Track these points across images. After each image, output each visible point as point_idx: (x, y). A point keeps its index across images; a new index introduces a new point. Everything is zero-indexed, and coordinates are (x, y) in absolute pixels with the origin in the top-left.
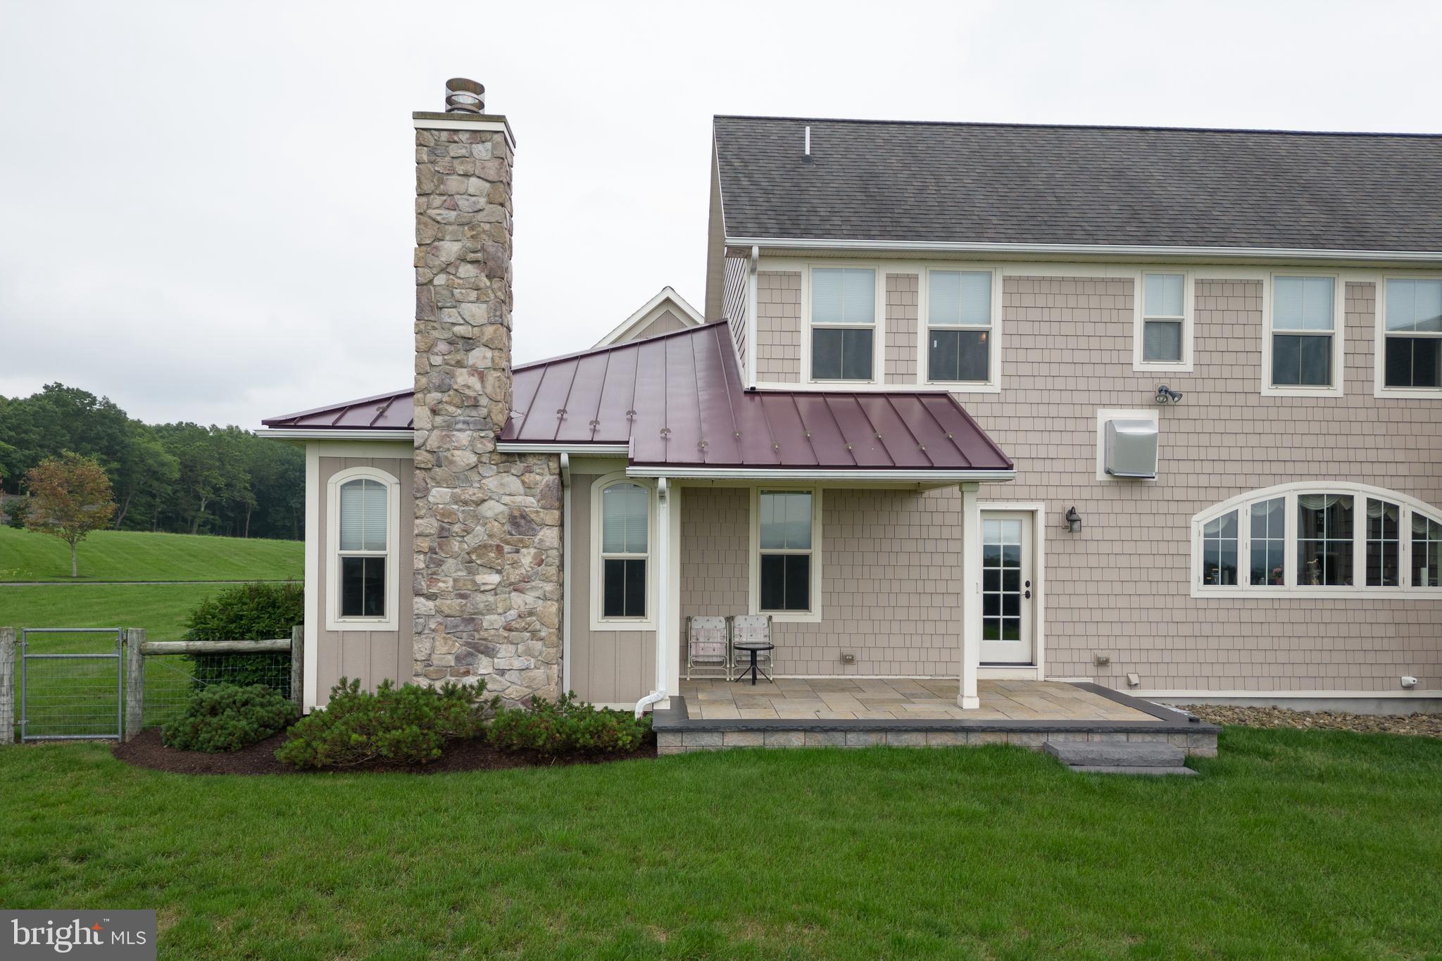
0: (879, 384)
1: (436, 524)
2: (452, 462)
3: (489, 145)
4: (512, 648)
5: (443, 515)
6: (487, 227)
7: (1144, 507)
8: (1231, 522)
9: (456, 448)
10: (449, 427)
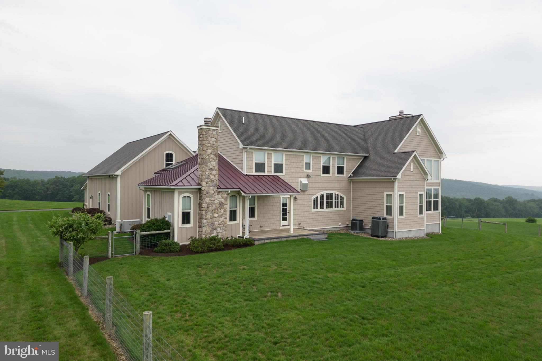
0: (266, 174)
1: (207, 205)
2: (210, 193)
3: (216, 132)
4: (220, 228)
5: (208, 203)
6: (215, 147)
7: (305, 196)
8: (317, 198)
9: (210, 190)
10: (209, 186)
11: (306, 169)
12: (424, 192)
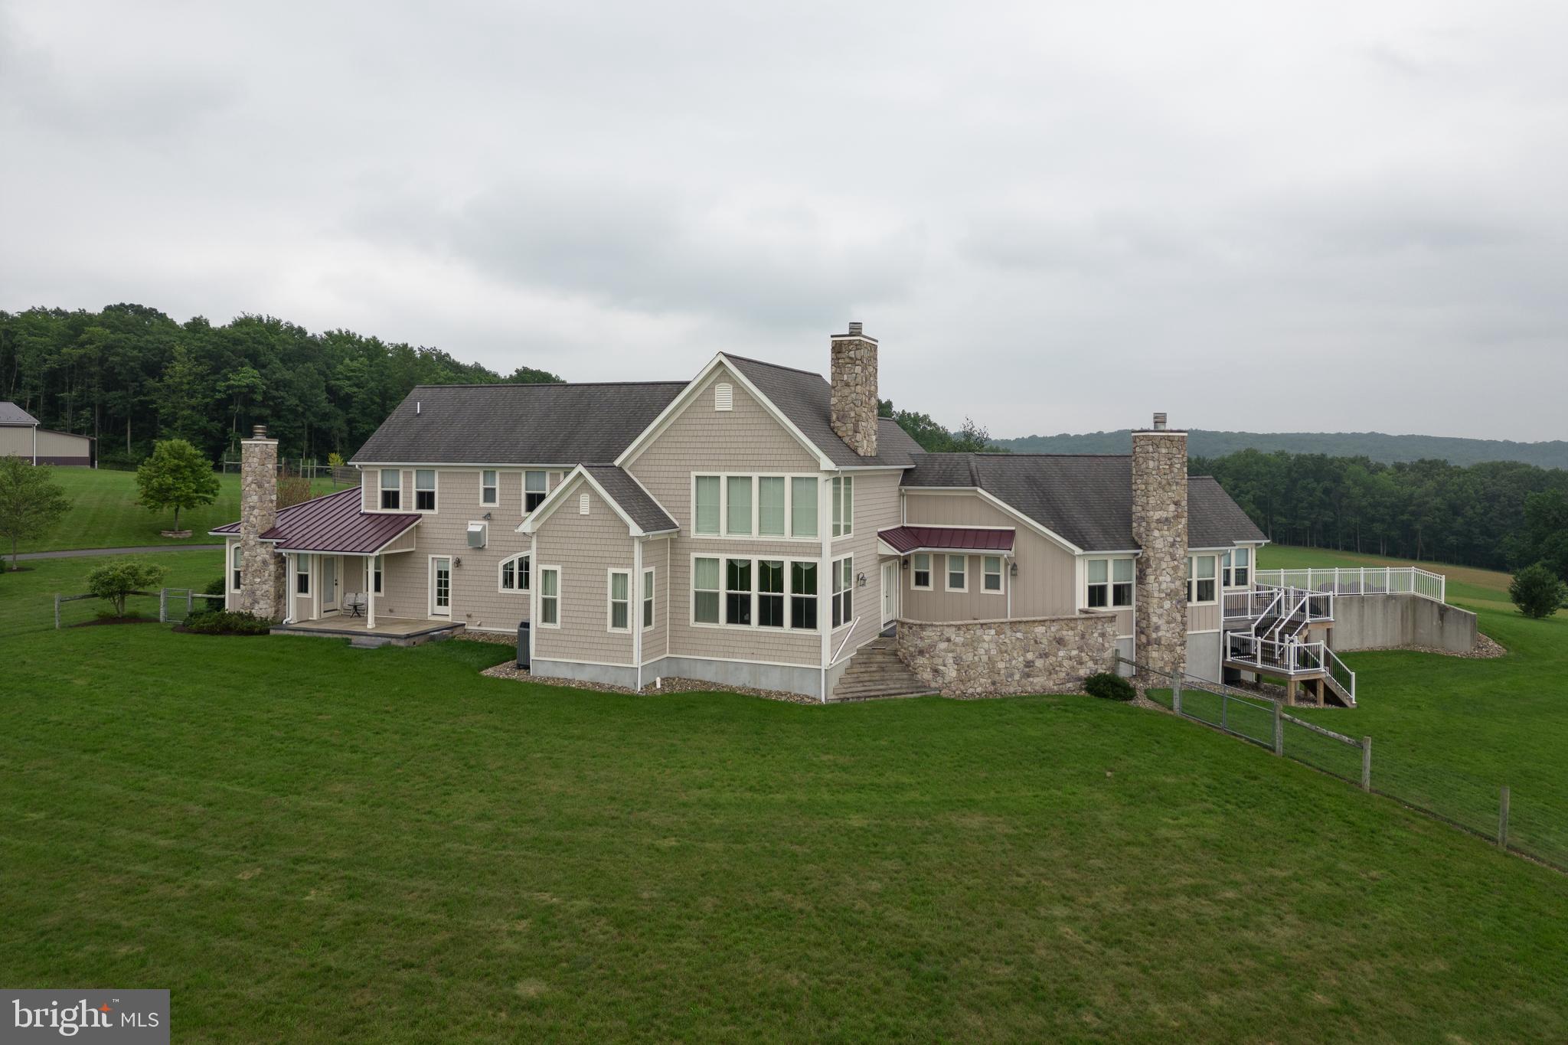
0: (400, 511)
1: (246, 563)
2: (249, 544)
4: (263, 602)
7: (482, 558)
8: (512, 563)
9: (250, 540)
10: (249, 533)
11: (486, 500)
12: (631, 570)
